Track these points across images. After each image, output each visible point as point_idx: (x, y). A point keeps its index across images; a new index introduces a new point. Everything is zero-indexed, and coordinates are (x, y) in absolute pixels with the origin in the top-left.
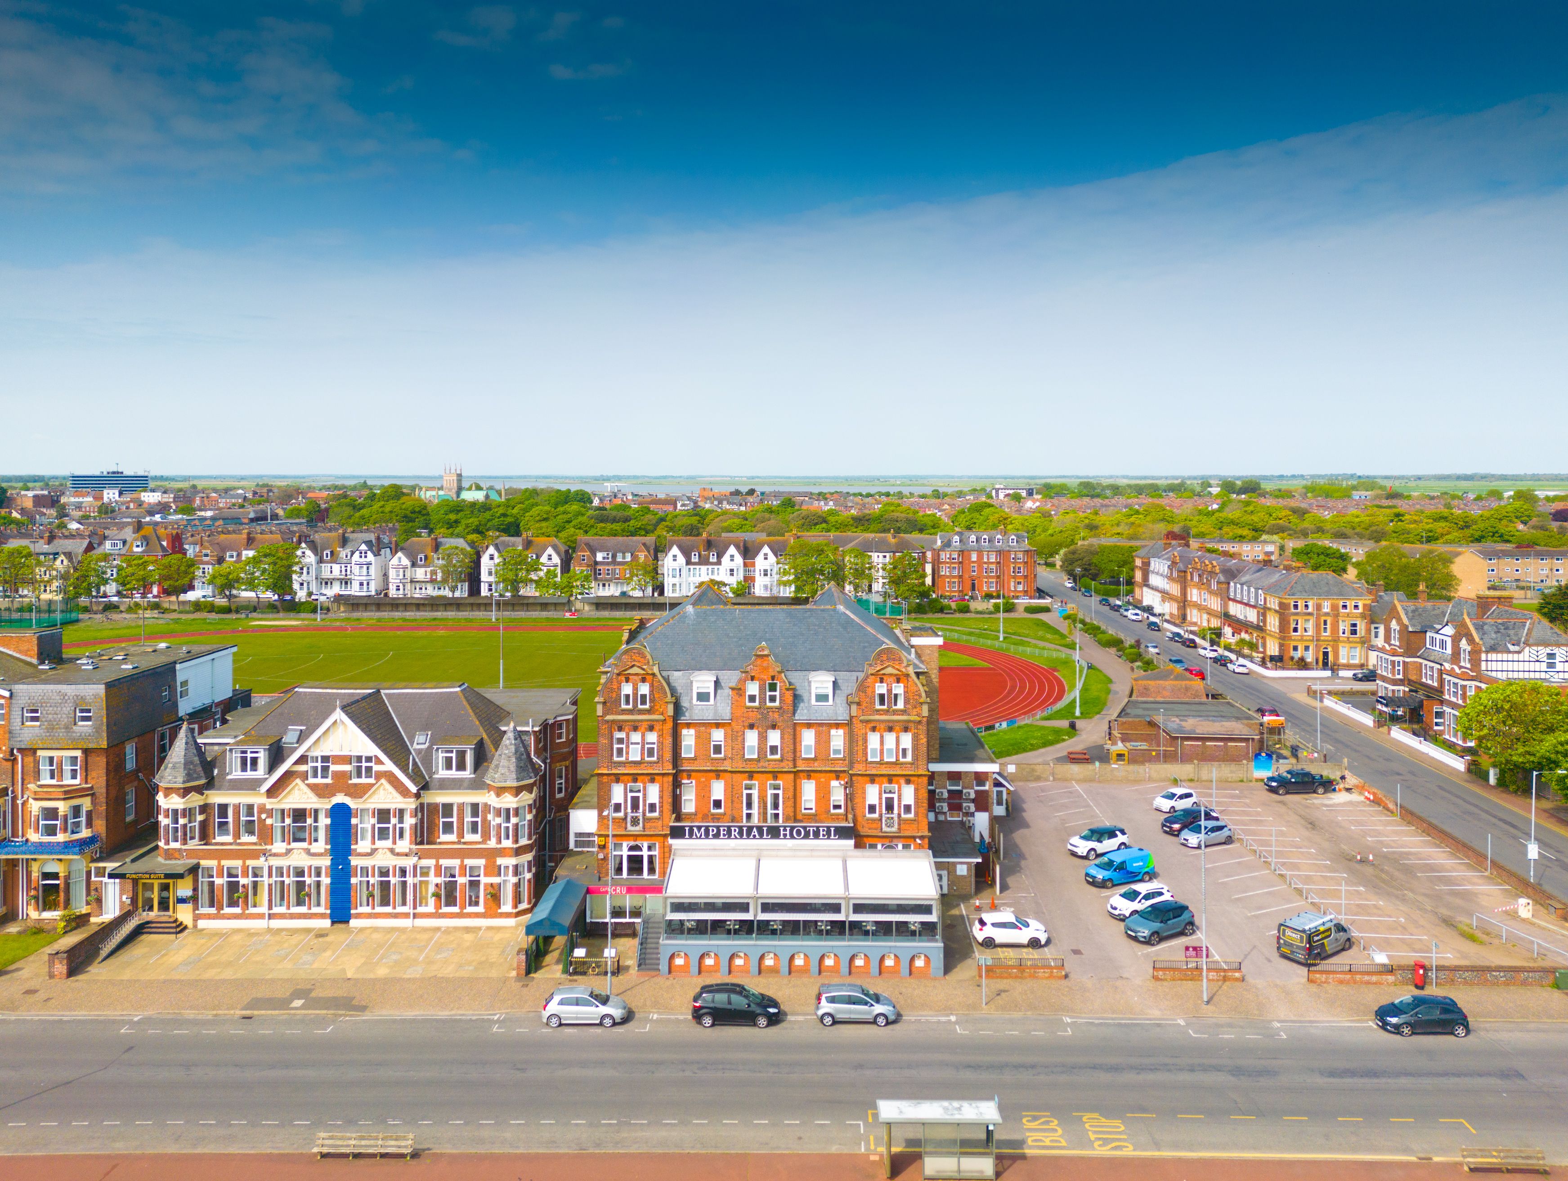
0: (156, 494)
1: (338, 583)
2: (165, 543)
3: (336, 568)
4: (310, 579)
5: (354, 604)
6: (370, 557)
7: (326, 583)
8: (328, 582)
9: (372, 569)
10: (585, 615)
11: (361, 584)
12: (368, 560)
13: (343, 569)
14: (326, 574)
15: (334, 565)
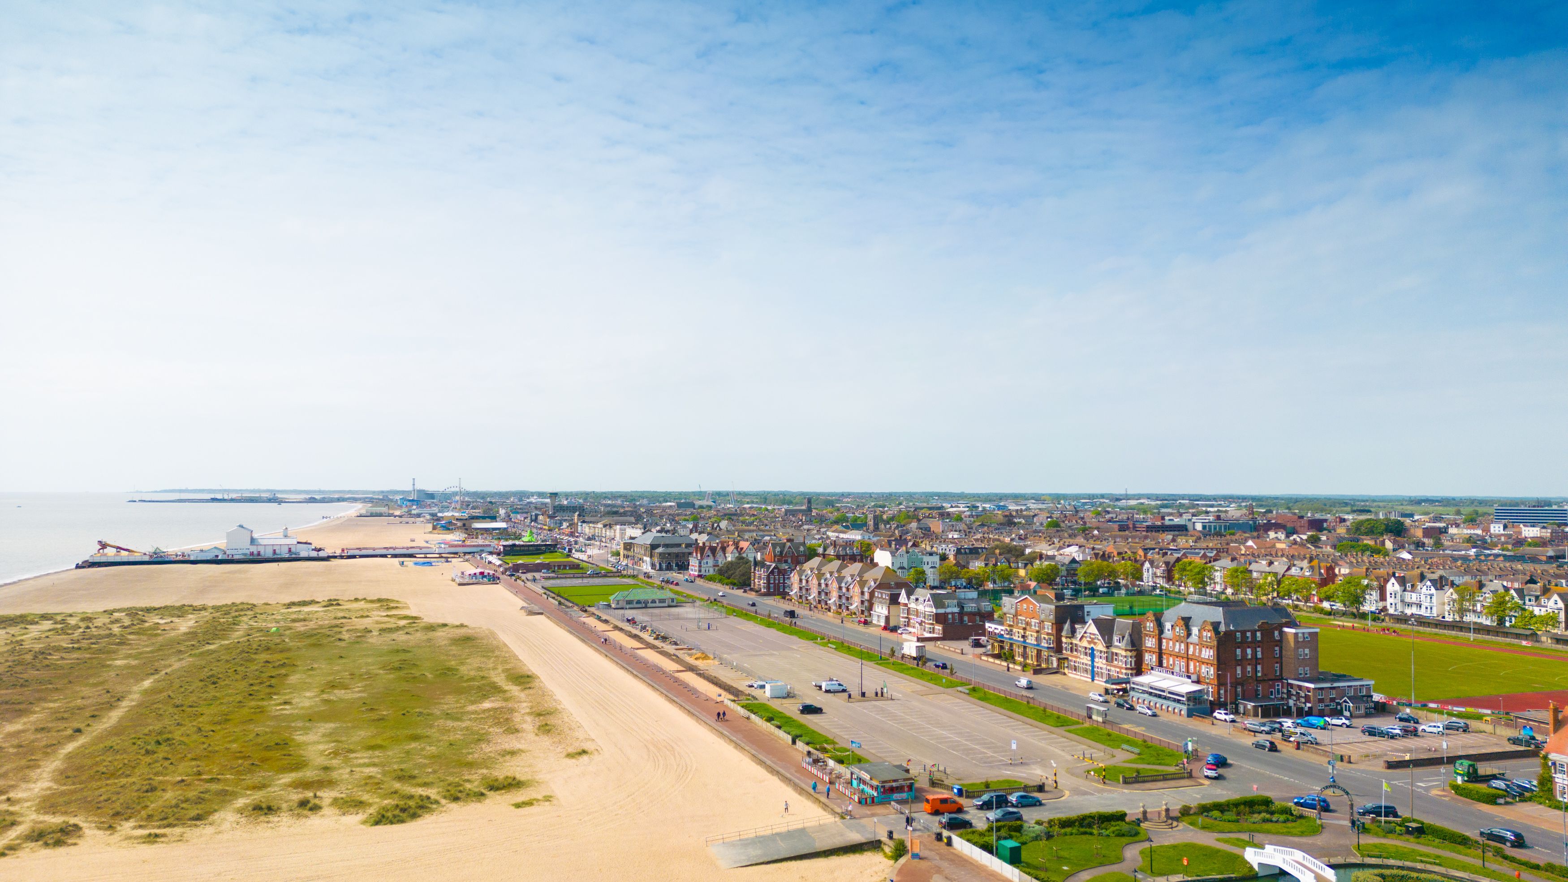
0: (1535, 529)
1: (1415, 606)
2: (1322, 571)
3: (1414, 595)
4: (1396, 601)
5: (1422, 621)
6: (1433, 591)
7: (1408, 605)
8: (1409, 605)
9: (1434, 598)
10: (1544, 646)
11: (1427, 608)
12: (1431, 592)
13: (1418, 597)
14: (1407, 600)
15: (1413, 594)
